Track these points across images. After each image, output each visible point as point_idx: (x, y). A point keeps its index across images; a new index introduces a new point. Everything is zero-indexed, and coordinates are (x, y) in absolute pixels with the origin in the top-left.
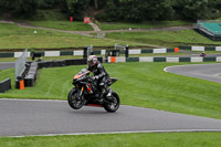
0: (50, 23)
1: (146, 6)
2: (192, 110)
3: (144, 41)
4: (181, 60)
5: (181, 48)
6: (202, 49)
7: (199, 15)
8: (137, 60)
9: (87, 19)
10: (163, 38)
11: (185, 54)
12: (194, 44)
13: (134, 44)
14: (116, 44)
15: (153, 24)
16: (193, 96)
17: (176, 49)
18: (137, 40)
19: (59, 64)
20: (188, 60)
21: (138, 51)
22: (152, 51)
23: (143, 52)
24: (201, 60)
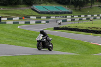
2: (31, 45)
3: (8, 14)
4: (26, 23)
5: (25, 17)
6: (35, 17)
7: (33, 2)
8: (5, 23)
10: (17, 13)
11: (27, 20)
12: (31, 16)
13: (4, 15)
15: (12, 6)
16: (31, 39)
17: (23, 18)
20: (29, 23)
21: (6, 19)
22: (12, 19)
23: (8, 19)
24: (34, 22)
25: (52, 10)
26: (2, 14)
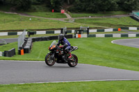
0: (40, 13)
1: (100, 2)
2: (129, 67)
3: (98, 24)
4: (122, 36)
5: (122, 28)
6: (135, 28)
7: (133, 8)
8: (94, 36)
9: (63, 11)
10: (111, 22)
12: (130, 26)
13: (92, 26)
14: (81, 26)
15: (104, 13)
16: (130, 58)
17: (119, 29)
18: (95, 24)
19: (45, 39)
20: (127, 36)
21: (95, 31)
22: (103, 31)
23: (98, 31)
24: (135, 35)
26: (90, 23)
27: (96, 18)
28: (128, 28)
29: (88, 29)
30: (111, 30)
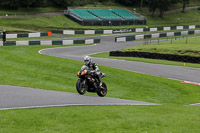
2: (64, 87)
3: (20, 26)
4: (54, 43)
5: (53, 32)
6: (72, 32)
7: (69, 2)
8: (14, 43)
10: (36, 23)
11: (57, 38)
12: (65, 29)
13: (10, 29)
15: (27, 11)
16: (66, 75)
17: (49, 33)
18: (14, 26)
20: (60, 43)
21: (15, 36)
22: (27, 36)
23: (18, 36)
24: (71, 42)
25: (106, 17)
26: (8, 25)
27: (16, 17)
28: (62, 32)
29: (4, 33)
30: (38, 34)
